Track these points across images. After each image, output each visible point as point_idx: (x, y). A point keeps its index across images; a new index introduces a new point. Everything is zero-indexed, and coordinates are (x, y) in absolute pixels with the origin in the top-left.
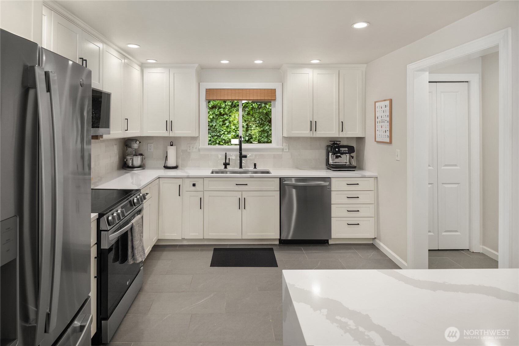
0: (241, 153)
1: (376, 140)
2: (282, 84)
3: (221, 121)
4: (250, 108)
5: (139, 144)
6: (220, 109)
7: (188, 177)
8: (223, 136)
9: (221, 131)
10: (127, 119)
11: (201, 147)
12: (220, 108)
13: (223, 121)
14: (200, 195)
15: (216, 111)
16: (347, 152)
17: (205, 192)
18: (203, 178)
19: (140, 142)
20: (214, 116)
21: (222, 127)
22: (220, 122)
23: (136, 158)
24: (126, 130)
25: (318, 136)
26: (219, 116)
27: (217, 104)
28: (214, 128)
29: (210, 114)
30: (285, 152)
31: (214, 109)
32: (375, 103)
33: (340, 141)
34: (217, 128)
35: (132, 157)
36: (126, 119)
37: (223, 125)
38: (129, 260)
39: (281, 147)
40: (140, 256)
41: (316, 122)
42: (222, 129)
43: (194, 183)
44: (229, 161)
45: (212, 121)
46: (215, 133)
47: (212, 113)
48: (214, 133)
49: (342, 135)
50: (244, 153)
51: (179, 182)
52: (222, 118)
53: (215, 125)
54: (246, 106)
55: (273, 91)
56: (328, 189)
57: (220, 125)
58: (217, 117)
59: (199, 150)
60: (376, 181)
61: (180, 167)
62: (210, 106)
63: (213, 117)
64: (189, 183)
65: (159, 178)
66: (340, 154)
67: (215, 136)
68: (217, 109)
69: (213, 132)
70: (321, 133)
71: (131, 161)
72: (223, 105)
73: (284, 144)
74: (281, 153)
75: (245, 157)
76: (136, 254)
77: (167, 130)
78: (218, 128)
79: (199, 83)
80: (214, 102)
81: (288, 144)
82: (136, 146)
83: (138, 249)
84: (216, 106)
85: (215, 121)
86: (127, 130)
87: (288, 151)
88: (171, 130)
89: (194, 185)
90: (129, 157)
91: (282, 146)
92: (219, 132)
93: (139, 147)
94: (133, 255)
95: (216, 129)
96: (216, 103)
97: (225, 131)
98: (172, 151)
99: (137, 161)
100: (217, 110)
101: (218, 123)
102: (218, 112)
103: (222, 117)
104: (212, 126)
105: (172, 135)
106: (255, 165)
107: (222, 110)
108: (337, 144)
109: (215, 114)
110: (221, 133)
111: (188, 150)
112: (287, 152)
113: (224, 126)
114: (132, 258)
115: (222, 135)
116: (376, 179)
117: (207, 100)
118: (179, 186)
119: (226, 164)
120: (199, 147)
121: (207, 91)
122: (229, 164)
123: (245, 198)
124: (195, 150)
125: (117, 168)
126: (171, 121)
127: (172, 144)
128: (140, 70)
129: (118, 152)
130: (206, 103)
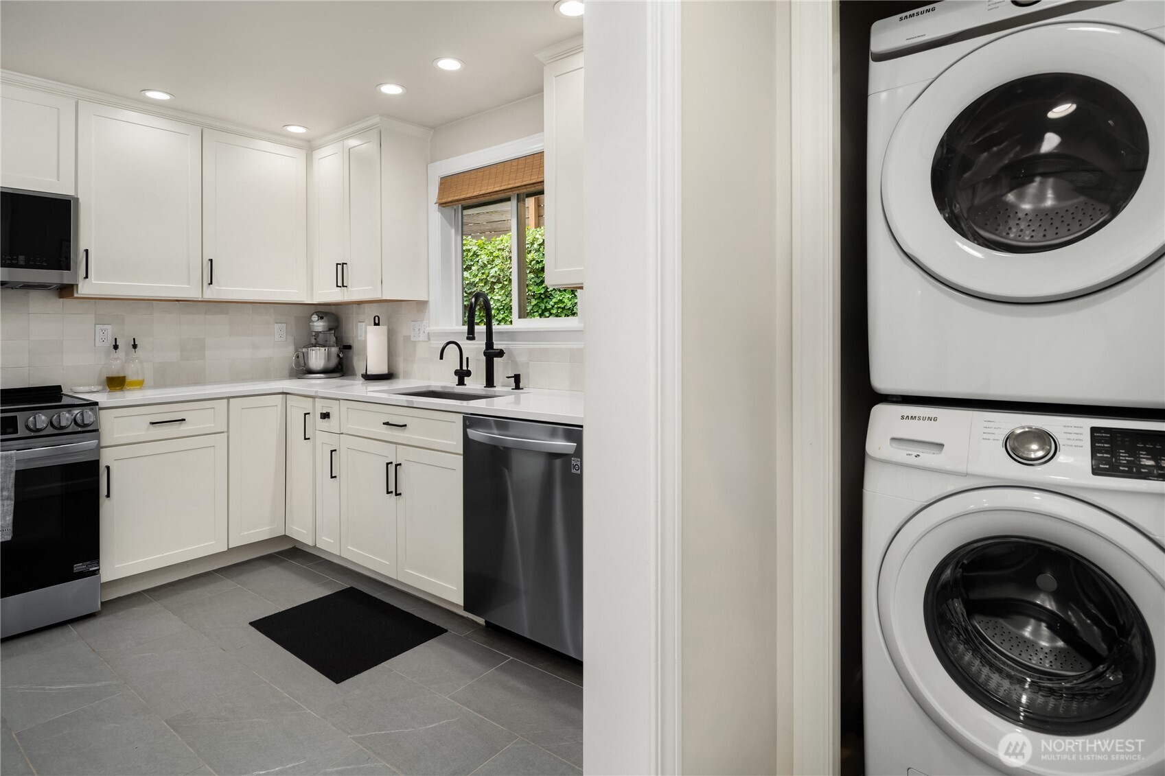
0: (490, 346)
7: (317, 395)
11: (431, 327)
17: (341, 435)
24: (209, 284)
36: (209, 260)
43: (328, 410)
51: (309, 405)
59: (429, 336)
61: (400, 376)
65: (283, 393)
79: (427, 167)
105: (347, 296)
106: (517, 379)
111: (412, 335)
117: (443, 205)
118: (305, 414)
119: (462, 375)
120: (428, 329)
121: (441, 184)
122: (468, 373)
123: (396, 465)
124: (423, 337)
125: (287, 372)
126: (343, 264)
127: (377, 322)
128: (300, 155)
129: (290, 339)
130: (441, 213)
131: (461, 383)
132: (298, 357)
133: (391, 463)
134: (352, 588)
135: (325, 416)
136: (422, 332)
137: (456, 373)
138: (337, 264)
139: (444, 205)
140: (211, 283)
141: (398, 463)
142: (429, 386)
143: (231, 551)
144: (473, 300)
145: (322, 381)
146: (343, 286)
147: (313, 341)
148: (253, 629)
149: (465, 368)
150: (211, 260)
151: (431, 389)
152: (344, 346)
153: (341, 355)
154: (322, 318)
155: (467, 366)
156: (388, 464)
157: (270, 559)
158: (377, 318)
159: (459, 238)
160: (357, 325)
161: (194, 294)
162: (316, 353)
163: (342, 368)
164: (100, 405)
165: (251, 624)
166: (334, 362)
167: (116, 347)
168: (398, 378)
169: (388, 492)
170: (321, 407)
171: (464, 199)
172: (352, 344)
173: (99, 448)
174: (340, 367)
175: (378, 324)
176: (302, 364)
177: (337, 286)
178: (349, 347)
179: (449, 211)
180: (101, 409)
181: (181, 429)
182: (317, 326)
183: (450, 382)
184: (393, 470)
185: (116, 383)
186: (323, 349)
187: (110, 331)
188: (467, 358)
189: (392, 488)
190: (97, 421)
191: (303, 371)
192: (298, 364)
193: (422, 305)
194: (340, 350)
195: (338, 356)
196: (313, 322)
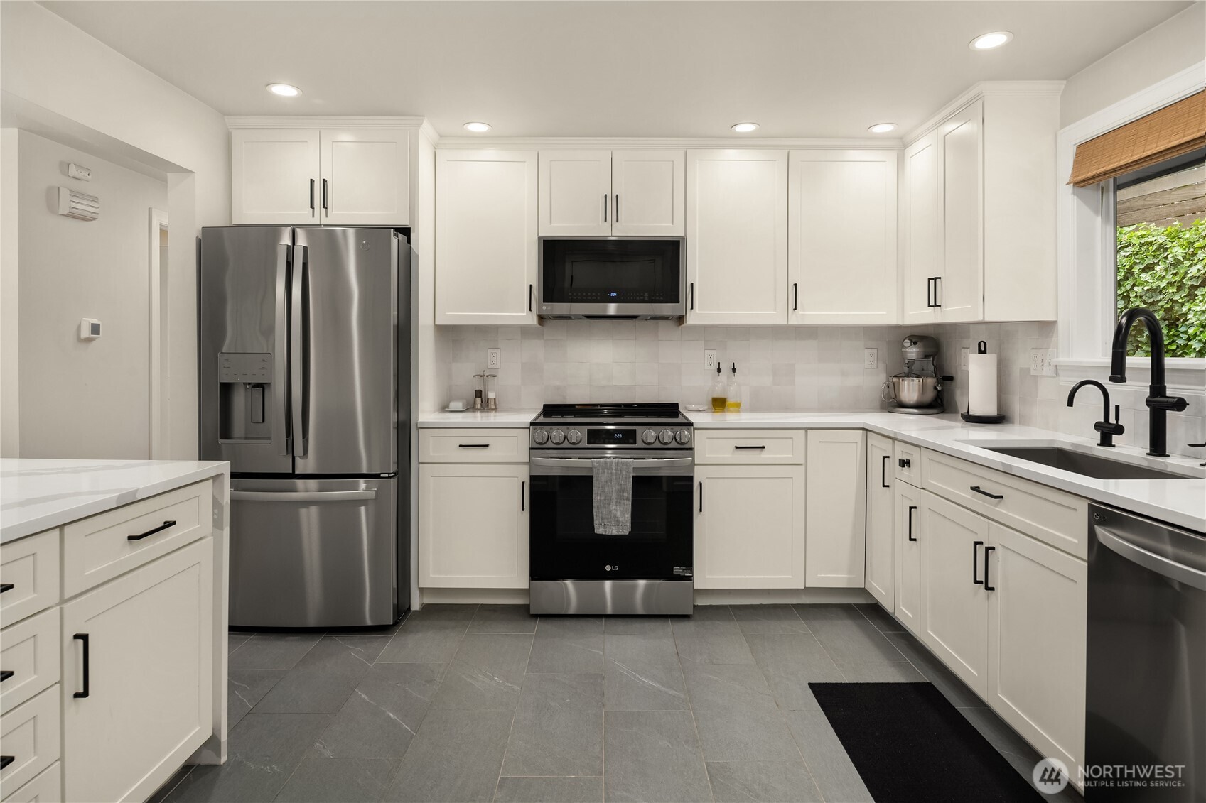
0: (1155, 391)
11: (1061, 358)
43: (908, 457)
51: (889, 448)
59: (1056, 370)
65: (863, 429)
88: (938, 305)
105: (940, 318)
111: (1031, 369)
117: (1080, 184)
118: (884, 457)
119: (1108, 431)
120: (1055, 361)
121: (1078, 155)
122: (1119, 430)
123: (988, 549)
124: (1047, 371)
125: (877, 403)
126: (936, 278)
127: (982, 349)
128: (891, 157)
129: (882, 366)
130: (1077, 196)
131: (1106, 441)
132: (888, 387)
133: (981, 543)
134: (930, 685)
135: (905, 463)
136: (1046, 364)
137: (1098, 426)
138: (929, 279)
139: (1083, 184)
140: (795, 309)
141: (990, 546)
142: (1053, 441)
143: (808, 591)
144: (1124, 320)
145: (912, 417)
146: (936, 305)
147: (906, 370)
148: (810, 692)
149: (1112, 420)
150: (796, 285)
151: (1056, 445)
152: (944, 376)
153: (939, 388)
154: (915, 343)
155: (1117, 418)
156: (976, 543)
157: (848, 610)
158: (982, 344)
159: (1110, 229)
160: (960, 350)
161: (781, 321)
162: (909, 385)
163: (942, 402)
164: (695, 426)
165: (811, 685)
166: (930, 396)
167: (719, 371)
168: (1013, 423)
169: (976, 582)
170: (900, 452)
171: (1115, 170)
172: (954, 375)
173: (693, 464)
174: (939, 401)
175: (984, 352)
176: (893, 396)
177: (929, 306)
178: (951, 378)
179: (1092, 193)
180: (695, 429)
181: (762, 456)
182: (912, 353)
183: (1088, 441)
184: (983, 552)
185: (719, 404)
186: (916, 380)
187: (715, 356)
188: (1117, 408)
189: (981, 577)
190: (692, 439)
191: (894, 404)
192: (888, 396)
193: (1046, 328)
194: (938, 382)
195: (935, 388)
196: (906, 348)
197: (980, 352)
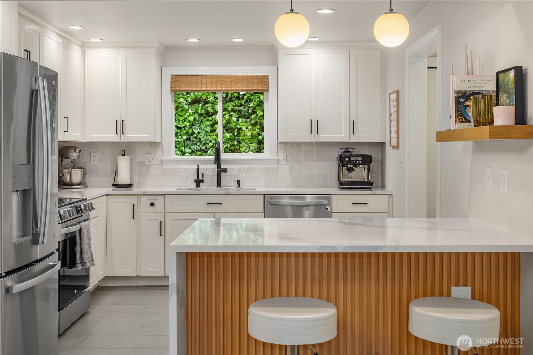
0: (219, 167)
1: (391, 145)
2: (277, 67)
3: (208, 126)
4: (255, 103)
5: (79, 153)
6: (207, 105)
7: (145, 195)
8: (212, 150)
9: (208, 142)
10: (67, 117)
11: (165, 157)
12: (206, 103)
13: (212, 125)
14: (160, 218)
15: (200, 109)
16: (360, 162)
17: (166, 213)
18: (164, 195)
19: (80, 151)
20: (196, 116)
21: (209, 135)
22: (206, 127)
23: (75, 172)
24: (65, 132)
25: (321, 140)
26: (205, 117)
27: (201, 97)
28: (196, 138)
29: (190, 114)
30: (282, 164)
31: (195, 105)
32: (390, 95)
33: (354, 149)
34: (201, 137)
35: (70, 171)
36: (65, 117)
37: (211, 131)
38: (78, 264)
39: (277, 158)
40: (88, 261)
41: (318, 120)
42: (210, 139)
43: (152, 202)
44: (203, 177)
45: (193, 125)
46: (199, 145)
47: (193, 113)
48: (197, 146)
49: (354, 139)
50: (223, 166)
51: (134, 200)
52: (210, 121)
53: (199, 133)
54: (250, 99)
55: (265, 79)
56: (327, 209)
57: (206, 132)
58: (202, 118)
59: (162, 162)
60: (390, 200)
61: (135, 185)
62: (189, 100)
63: (195, 119)
64: (145, 202)
65: (107, 195)
66: (352, 166)
67: (198, 150)
68: (200, 105)
69: (194, 144)
70: (325, 136)
71: (68, 177)
72: (210, 98)
73: (281, 153)
74: (275, 166)
75: (225, 171)
76: (85, 259)
77: (117, 133)
78: (203, 138)
79: (162, 68)
80: (197, 93)
81: (285, 154)
82: (75, 156)
83: (87, 253)
84: (200, 99)
85: (198, 124)
86: (67, 131)
87: (285, 162)
88: (123, 133)
89: (152, 204)
90: (66, 171)
91: (278, 156)
92: (205, 144)
93: (79, 156)
94: (82, 261)
95: (200, 139)
96: (198, 94)
97: (214, 141)
98: (124, 164)
99: (77, 176)
100: (202, 106)
101: (203, 128)
102: (203, 109)
103: (210, 118)
104: (193, 133)
105: (123, 139)
106: (239, 183)
107: (209, 107)
108: (349, 152)
109: (198, 113)
110: (208, 146)
111: (146, 162)
112: (285, 164)
113: (212, 133)
114: (81, 263)
115: (209, 149)
116: (390, 196)
118: (133, 205)
119: (199, 182)
120: (161, 158)
121: (172, 79)
122: (203, 181)
124: (156, 162)
126: (122, 120)
130: (171, 95)
131: (198, 186)
136: (155, 159)
137: (195, 181)
138: (116, 120)
149: (200, 178)
158: (123, 151)
170: (146, 200)
175: (124, 155)
188: (203, 174)
193: (155, 144)
197: (122, 155)
